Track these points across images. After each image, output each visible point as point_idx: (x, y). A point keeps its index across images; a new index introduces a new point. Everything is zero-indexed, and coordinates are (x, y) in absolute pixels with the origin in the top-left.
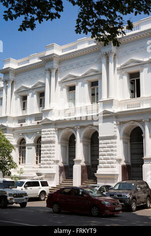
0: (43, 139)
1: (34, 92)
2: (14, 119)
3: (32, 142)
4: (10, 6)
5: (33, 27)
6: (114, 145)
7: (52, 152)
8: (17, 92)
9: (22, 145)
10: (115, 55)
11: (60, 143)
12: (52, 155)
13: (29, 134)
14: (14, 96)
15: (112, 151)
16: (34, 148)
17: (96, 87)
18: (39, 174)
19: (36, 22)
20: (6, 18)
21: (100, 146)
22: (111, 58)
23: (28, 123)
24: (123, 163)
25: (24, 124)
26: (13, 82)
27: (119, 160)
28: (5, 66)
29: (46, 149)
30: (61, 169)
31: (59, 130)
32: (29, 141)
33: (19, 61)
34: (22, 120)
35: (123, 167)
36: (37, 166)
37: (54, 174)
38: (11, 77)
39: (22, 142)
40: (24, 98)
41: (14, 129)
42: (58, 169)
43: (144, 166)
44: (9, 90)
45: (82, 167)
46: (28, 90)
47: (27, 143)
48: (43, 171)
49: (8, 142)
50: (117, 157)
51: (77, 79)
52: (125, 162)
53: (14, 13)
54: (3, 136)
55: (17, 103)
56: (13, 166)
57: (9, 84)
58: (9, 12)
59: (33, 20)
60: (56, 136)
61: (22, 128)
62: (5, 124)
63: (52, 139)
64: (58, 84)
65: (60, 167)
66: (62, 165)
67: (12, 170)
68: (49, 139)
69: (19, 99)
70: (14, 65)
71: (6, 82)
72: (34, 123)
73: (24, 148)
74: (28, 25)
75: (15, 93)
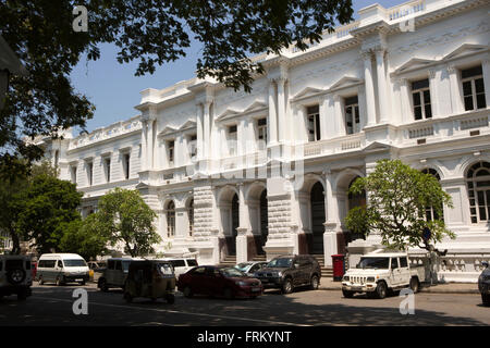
0: (196, 202)
1: (183, 135)
2: (158, 174)
3: (183, 206)
4: (124, 45)
5: (152, 70)
6: (286, 207)
7: (208, 219)
8: (161, 136)
9: (171, 210)
10: (286, 82)
11: (220, 206)
12: (208, 223)
13: (179, 195)
14: (157, 142)
15: (284, 215)
16: (186, 214)
17: (263, 127)
18: (192, 250)
19: (156, 64)
20: (120, 60)
21: (269, 208)
22: (281, 88)
23: (177, 179)
24: (301, 231)
25: (172, 181)
26: (155, 122)
27: (295, 228)
28: (143, 101)
29: (200, 215)
30: (222, 242)
31: (218, 188)
32: (179, 204)
33: (163, 91)
34: (168, 175)
35: (300, 237)
36: (191, 239)
37: (212, 249)
38: (152, 115)
39: (170, 205)
40: (171, 144)
41: (158, 189)
42: (218, 242)
43: (325, 234)
44: (150, 133)
45: (249, 238)
46: (175, 132)
47: (177, 207)
48: (198, 245)
49: (146, 207)
50: (292, 224)
51: (238, 116)
52: (304, 229)
53: (129, 53)
54: (141, 200)
55: (162, 150)
56: (156, 239)
57: (150, 125)
58: (123, 53)
59: (151, 61)
60: (213, 196)
61: (169, 186)
62: (146, 182)
63: (207, 201)
64: (214, 124)
65: (220, 240)
66: (222, 236)
67: (154, 246)
68: (203, 201)
69: (163, 146)
70: (155, 98)
71: (145, 122)
72: (185, 179)
73: (173, 214)
74: (147, 67)
75: (159, 137)
